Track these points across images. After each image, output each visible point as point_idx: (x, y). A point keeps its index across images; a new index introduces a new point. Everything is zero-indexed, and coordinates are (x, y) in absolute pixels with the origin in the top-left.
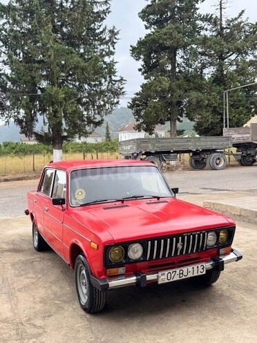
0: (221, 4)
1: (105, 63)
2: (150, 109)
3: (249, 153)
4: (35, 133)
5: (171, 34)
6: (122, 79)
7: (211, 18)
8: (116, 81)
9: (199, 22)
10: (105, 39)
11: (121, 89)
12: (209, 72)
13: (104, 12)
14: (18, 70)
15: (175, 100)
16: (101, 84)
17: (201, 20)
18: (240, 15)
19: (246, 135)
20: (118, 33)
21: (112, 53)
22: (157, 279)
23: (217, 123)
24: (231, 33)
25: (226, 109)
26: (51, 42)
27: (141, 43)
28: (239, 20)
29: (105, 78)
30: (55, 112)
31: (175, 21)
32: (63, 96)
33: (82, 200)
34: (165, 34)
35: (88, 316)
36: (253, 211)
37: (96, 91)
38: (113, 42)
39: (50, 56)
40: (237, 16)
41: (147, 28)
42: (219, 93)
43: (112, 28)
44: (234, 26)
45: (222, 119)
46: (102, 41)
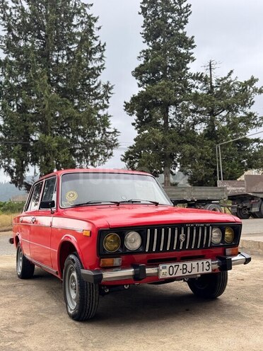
0: (210, 65)
1: (99, 116)
2: (144, 160)
3: (244, 205)
4: (26, 183)
5: (163, 90)
6: (116, 131)
7: (201, 76)
8: (110, 133)
9: (190, 81)
10: (99, 94)
11: (115, 141)
12: (200, 128)
13: (99, 69)
14: (12, 119)
15: (168, 152)
16: (94, 135)
17: (192, 78)
18: (229, 74)
19: (241, 188)
20: (112, 88)
21: (106, 106)
22: (158, 273)
23: (211, 176)
24: (221, 91)
25: (219, 163)
26: (46, 92)
27: (134, 99)
28: (229, 79)
29: (99, 130)
30: (48, 160)
31: (166, 79)
32: (56, 144)
33: (73, 201)
34: (157, 90)
35: (77, 323)
36: (255, 242)
37: (89, 142)
38: (107, 96)
39: (45, 106)
40: (226, 76)
41: (139, 86)
42: (212, 146)
43: (106, 84)
44: (224, 85)
45: (216, 171)
46: (97, 96)
